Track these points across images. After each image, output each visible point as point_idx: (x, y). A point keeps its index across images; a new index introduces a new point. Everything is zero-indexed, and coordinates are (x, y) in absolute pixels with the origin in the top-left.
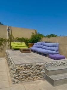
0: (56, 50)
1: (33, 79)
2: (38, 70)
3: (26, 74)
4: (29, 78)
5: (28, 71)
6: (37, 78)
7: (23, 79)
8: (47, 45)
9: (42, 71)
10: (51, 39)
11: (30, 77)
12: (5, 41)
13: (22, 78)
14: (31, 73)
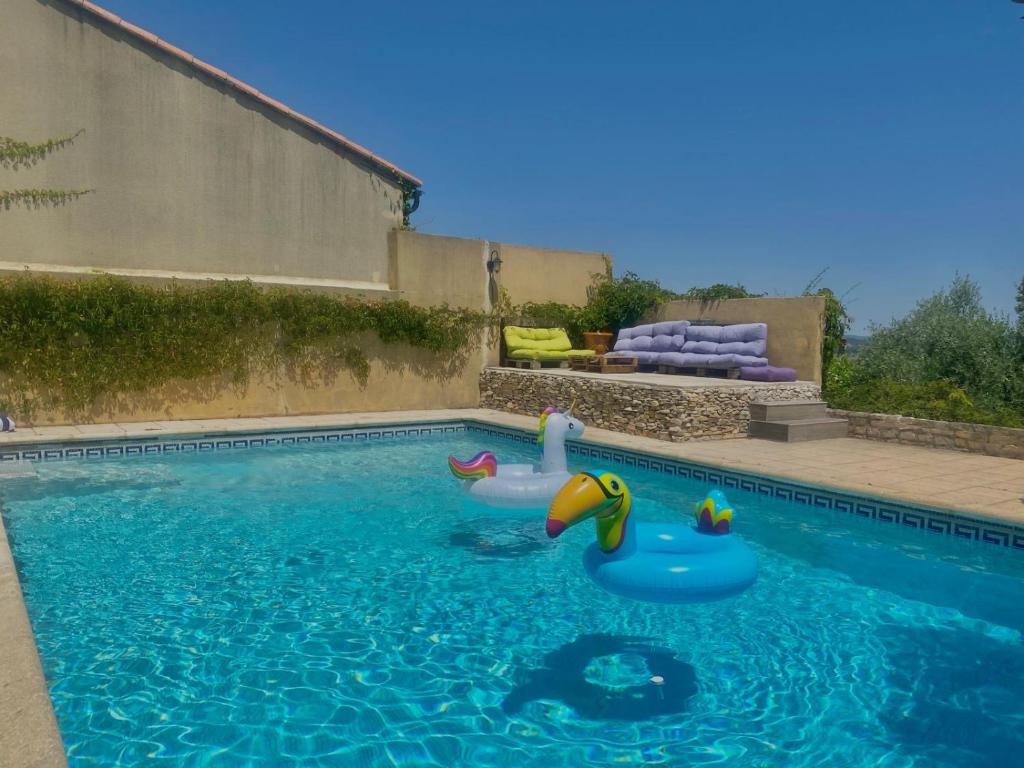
0: (758, 353)
1: (723, 434)
2: (734, 407)
3: (708, 416)
4: (712, 429)
5: (712, 409)
6: (731, 432)
7: (700, 432)
8: (711, 335)
9: (743, 412)
10: (725, 306)
11: (715, 429)
12: (478, 320)
13: (698, 429)
14: (716, 415)
